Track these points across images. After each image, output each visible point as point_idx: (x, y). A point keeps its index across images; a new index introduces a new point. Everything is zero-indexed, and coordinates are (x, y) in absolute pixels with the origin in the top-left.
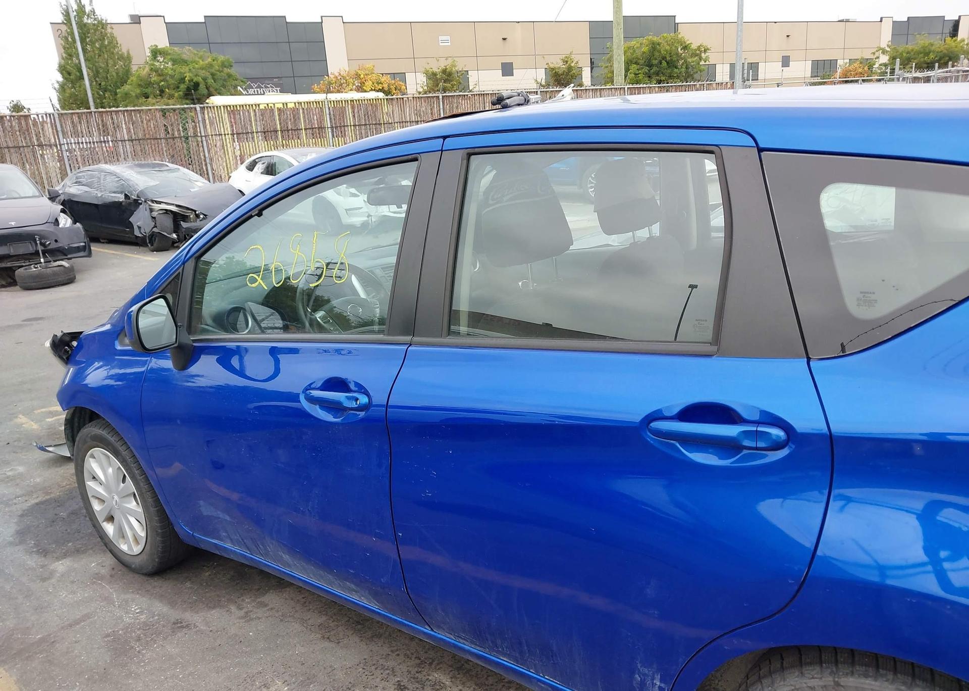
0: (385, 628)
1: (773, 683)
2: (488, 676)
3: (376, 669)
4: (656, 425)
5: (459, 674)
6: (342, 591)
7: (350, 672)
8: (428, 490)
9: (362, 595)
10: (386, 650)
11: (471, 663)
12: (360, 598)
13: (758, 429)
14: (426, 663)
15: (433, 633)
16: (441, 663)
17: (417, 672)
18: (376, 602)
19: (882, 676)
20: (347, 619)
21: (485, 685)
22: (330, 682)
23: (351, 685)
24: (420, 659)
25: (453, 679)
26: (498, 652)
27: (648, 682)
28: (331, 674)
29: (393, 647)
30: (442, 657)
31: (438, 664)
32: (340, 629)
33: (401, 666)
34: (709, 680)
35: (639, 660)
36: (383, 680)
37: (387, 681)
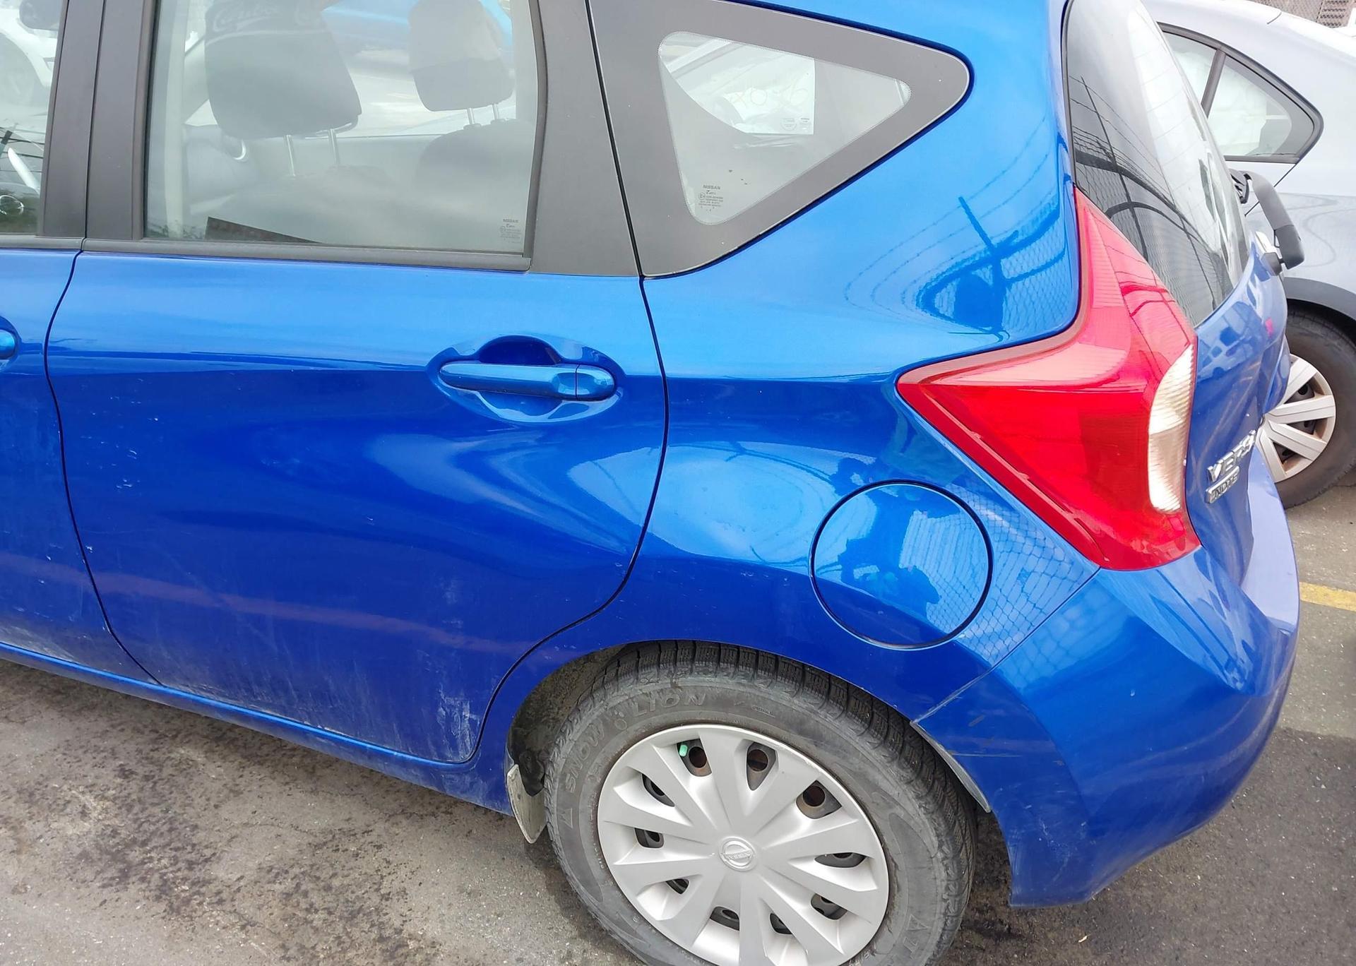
0: (101, 696)
1: (605, 695)
2: (262, 744)
3: (85, 752)
4: (450, 368)
5: (218, 746)
6: (14, 642)
7: (42, 760)
8: (126, 479)
9: (44, 644)
10: (103, 724)
11: (237, 730)
12: (42, 649)
13: (578, 372)
14: (167, 736)
15: (161, 688)
16: (191, 734)
17: (152, 750)
18: (67, 653)
19: (723, 670)
20: (39, 688)
21: (257, 756)
22: (8, 778)
23: (42, 778)
24: (157, 732)
25: (208, 754)
26: (258, 703)
27: (456, 716)
28: (9, 766)
29: (115, 720)
30: (192, 726)
31: (186, 736)
32: (27, 702)
33: (126, 745)
34: (547, 710)
35: (442, 689)
36: (96, 766)
37: (103, 767)
